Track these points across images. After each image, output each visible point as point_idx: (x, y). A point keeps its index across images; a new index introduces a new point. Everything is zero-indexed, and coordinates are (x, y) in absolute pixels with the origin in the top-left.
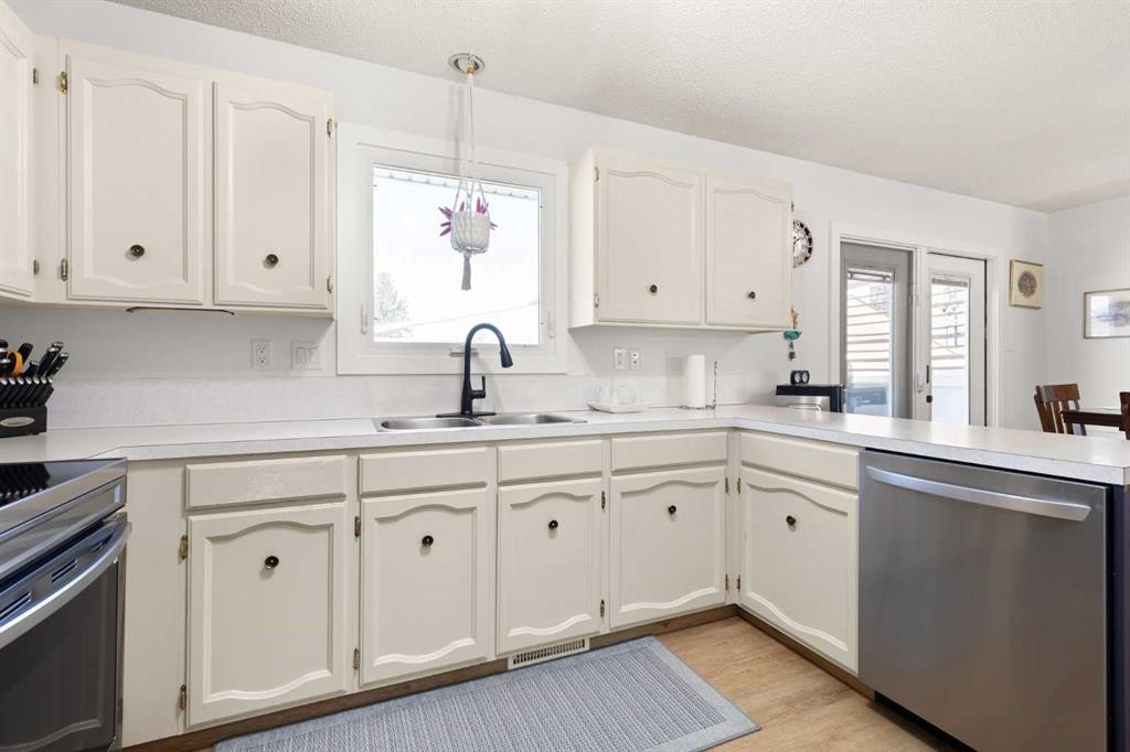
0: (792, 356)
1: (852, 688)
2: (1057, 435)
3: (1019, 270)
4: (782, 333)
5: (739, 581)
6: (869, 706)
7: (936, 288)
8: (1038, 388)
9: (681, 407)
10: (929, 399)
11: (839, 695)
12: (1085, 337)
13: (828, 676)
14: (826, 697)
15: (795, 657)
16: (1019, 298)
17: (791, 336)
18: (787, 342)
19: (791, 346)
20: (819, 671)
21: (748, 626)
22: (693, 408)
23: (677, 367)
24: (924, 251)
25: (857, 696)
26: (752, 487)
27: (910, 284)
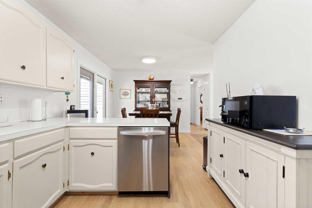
0: (68, 100)
1: (112, 195)
2: (125, 118)
3: (111, 82)
4: (64, 93)
5: (68, 182)
6: (118, 197)
7: (98, 84)
8: (122, 109)
9: (28, 121)
10: (97, 112)
11: (111, 199)
12: (120, 98)
13: (104, 196)
14: (108, 202)
15: (92, 197)
16: (111, 89)
17: (67, 93)
18: (66, 96)
19: (67, 97)
20: (102, 196)
21: (72, 197)
22: (37, 121)
23: (25, 104)
24: (97, 74)
25: (115, 196)
26: (75, 146)
27: (93, 82)
